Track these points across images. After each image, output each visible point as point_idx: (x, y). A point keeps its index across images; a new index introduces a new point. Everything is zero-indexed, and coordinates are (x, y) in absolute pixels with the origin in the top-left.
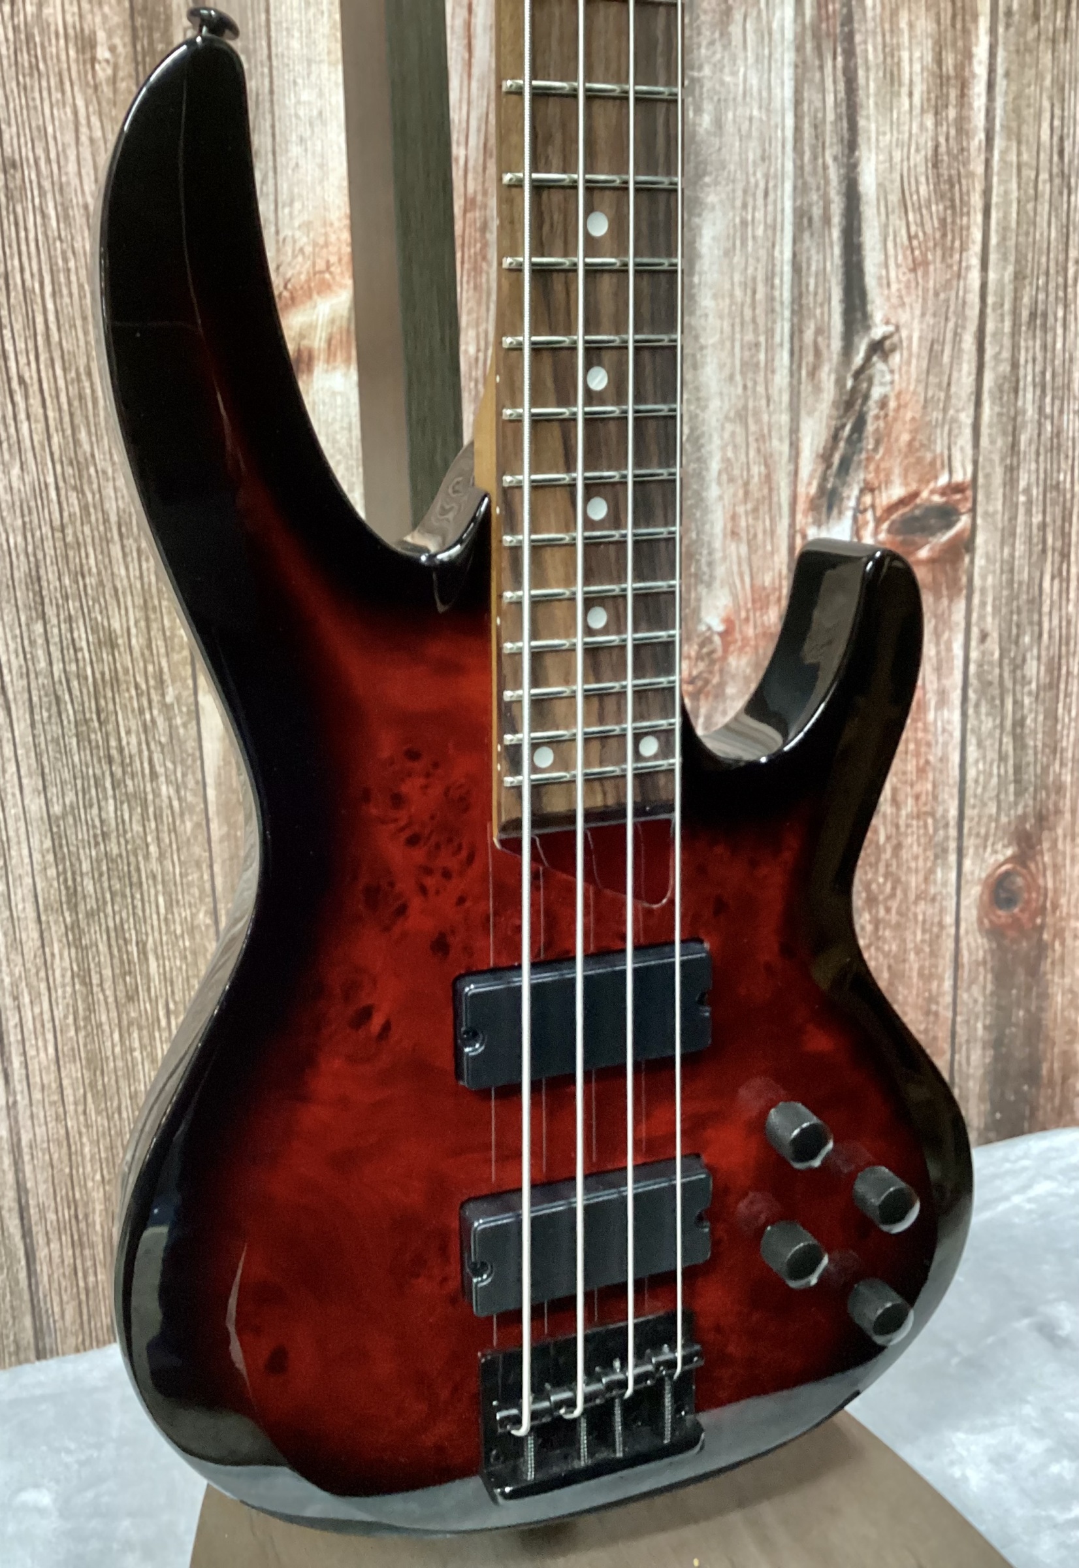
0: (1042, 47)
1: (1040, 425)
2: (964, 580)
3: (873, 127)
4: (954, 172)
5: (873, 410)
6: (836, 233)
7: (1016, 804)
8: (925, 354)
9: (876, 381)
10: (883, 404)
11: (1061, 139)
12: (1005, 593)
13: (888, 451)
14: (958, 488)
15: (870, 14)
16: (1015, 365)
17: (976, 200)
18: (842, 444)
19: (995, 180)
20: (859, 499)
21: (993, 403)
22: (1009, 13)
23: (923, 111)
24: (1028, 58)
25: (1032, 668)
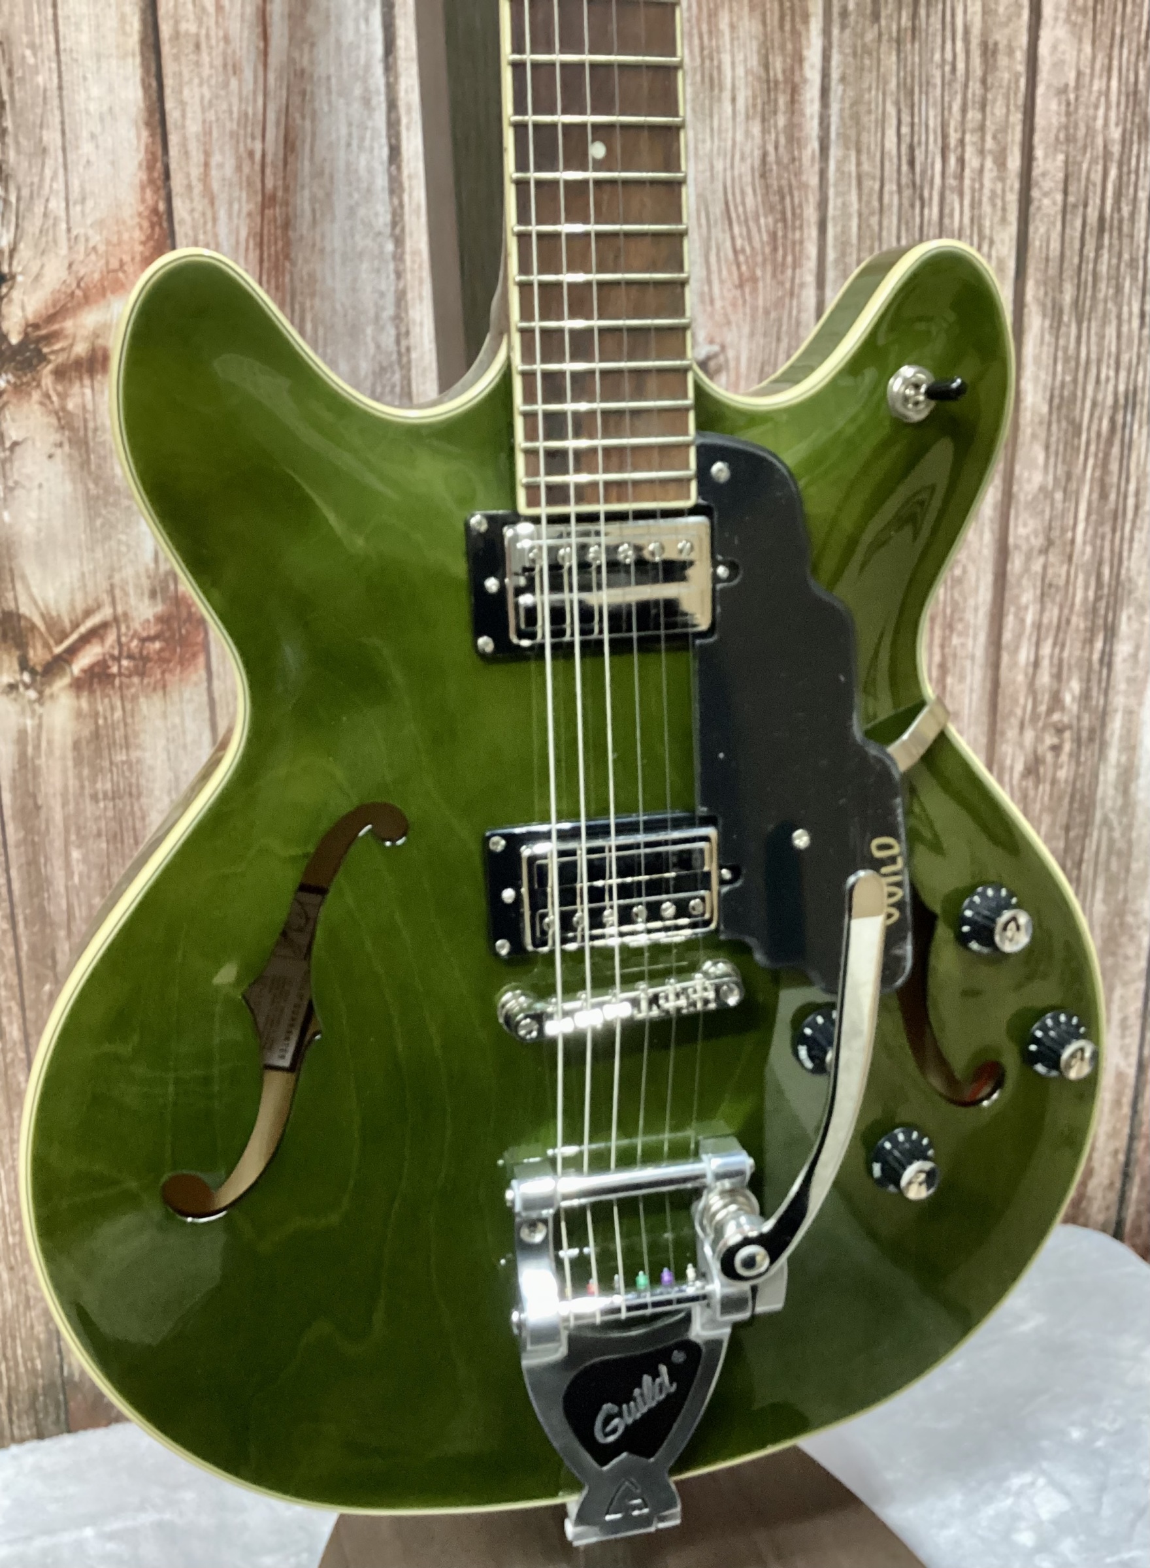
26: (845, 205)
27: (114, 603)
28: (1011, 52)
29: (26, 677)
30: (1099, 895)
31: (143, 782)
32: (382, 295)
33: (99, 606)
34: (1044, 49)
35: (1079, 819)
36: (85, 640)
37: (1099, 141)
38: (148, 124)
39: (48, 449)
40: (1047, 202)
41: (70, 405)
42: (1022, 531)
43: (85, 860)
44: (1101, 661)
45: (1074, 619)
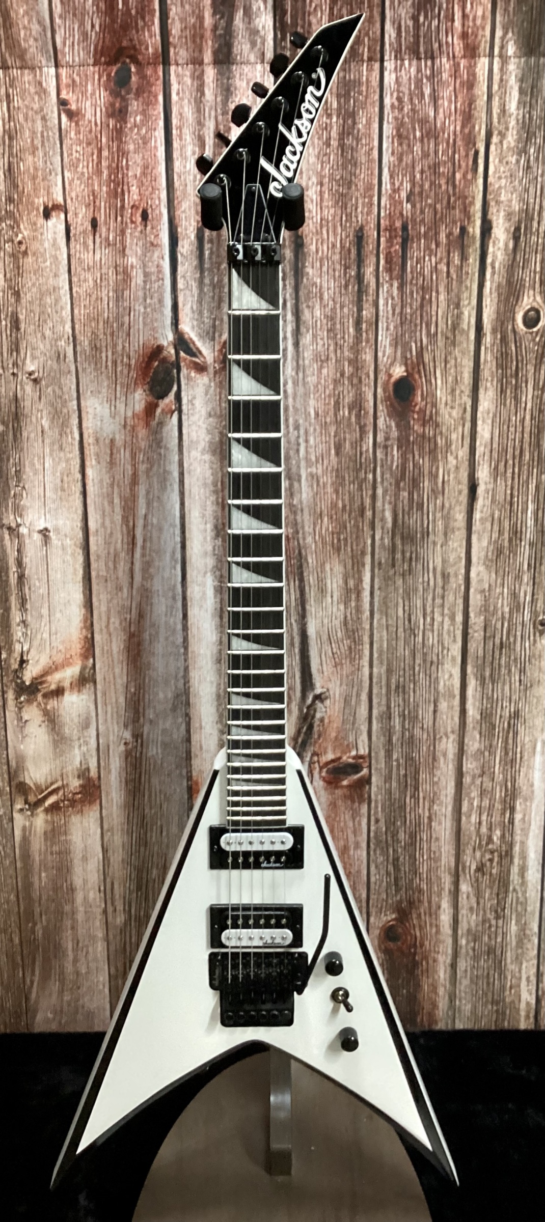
0: (397, 578)
1: (403, 733)
2: (366, 796)
3: (313, 609)
4: (355, 627)
5: (317, 723)
6: (297, 650)
7: (396, 895)
8: (342, 701)
9: (318, 710)
10: (322, 720)
11: (410, 615)
12: (387, 803)
13: (325, 739)
14: (362, 757)
15: (310, 565)
16: (389, 707)
17: (366, 639)
18: (302, 735)
19: (375, 631)
20: (311, 758)
21: (378, 722)
22: (380, 563)
23: (338, 603)
24: (390, 582)
25: (401, 836)
26: (381, 637)
27: (63, 780)
28: (456, 575)
29: (27, 806)
30: (513, 922)
31: (72, 848)
32: (178, 668)
33: (57, 781)
34: (473, 574)
35: (502, 890)
36: (51, 793)
37: (500, 613)
38: (85, 607)
39: (39, 723)
40: (476, 635)
41: (49, 707)
42: (469, 766)
43: (47, 877)
44: (509, 822)
45: (496, 805)
